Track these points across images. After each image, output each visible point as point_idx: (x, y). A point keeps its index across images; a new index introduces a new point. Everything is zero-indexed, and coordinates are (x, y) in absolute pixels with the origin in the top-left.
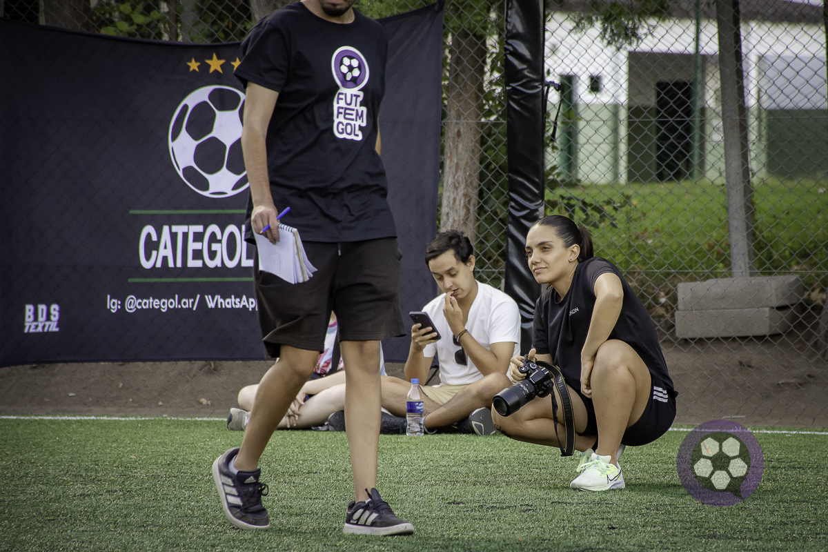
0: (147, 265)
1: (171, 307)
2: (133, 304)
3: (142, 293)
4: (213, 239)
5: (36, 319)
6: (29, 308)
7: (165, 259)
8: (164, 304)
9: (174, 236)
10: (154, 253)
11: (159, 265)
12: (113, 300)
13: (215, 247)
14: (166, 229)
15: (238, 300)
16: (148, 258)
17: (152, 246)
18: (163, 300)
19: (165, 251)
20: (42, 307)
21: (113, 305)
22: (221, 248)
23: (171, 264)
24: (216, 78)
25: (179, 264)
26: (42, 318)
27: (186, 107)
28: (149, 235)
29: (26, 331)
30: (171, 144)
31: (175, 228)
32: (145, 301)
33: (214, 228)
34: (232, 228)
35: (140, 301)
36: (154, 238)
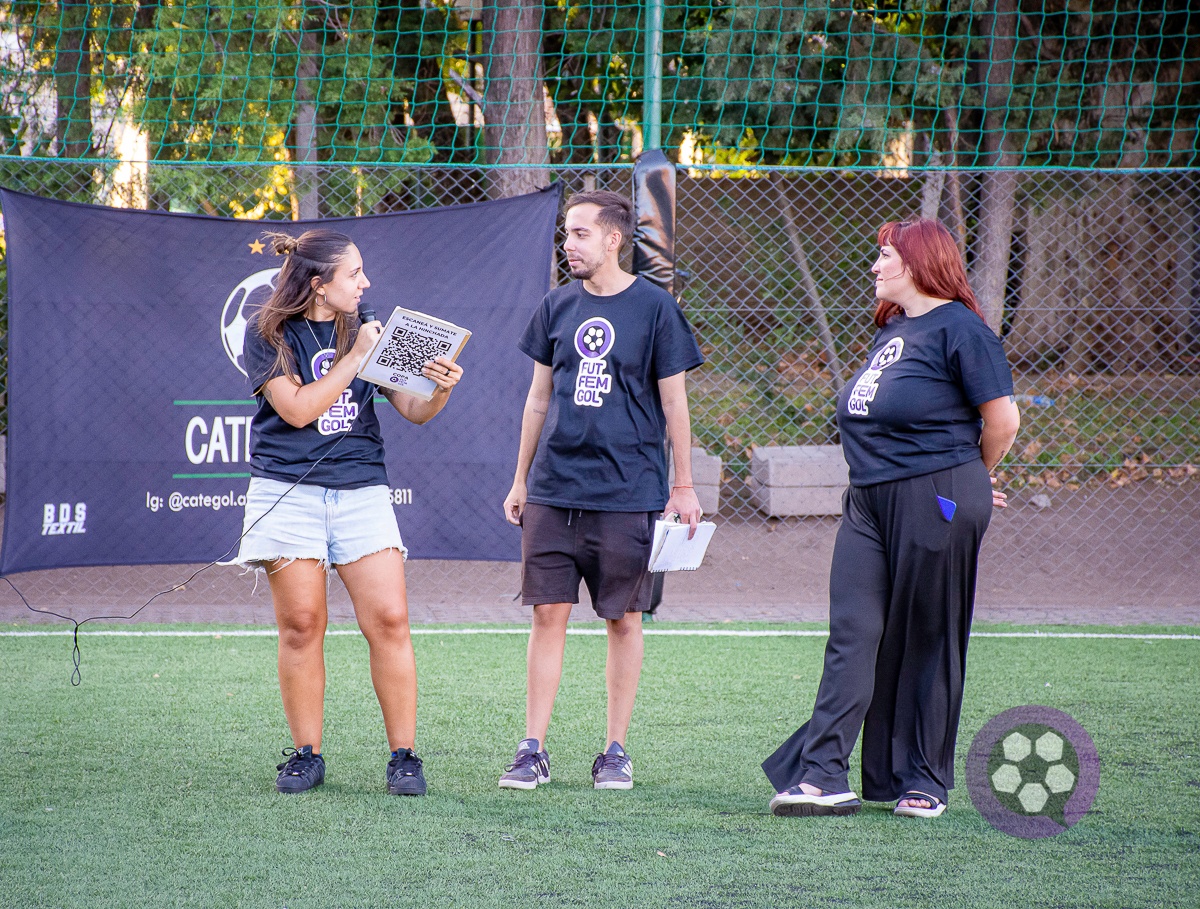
0: (196, 459)
1: (225, 504)
2: (178, 502)
3: (190, 489)
5: (57, 520)
6: (49, 509)
7: (218, 453)
8: (216, 501)
9: (228, 429)
10: (204, 447)
11: (210, 459)
12: (154, 498)
14: (218, 421)
16: (197, 451)
17: (201, 439)
18: (215, 497)
19: (217, 444)
20: (65, 507)
21: (154, 503)
23: (225, 459)
25: (235, 459)
26: (64, 520)
27: (242, 291)
28: (197, 428)
29: (44, 533)
30: (224, 330)
31: (229, 420)
32: (193, 498)
35: (187, 498)
36: (204, 430)
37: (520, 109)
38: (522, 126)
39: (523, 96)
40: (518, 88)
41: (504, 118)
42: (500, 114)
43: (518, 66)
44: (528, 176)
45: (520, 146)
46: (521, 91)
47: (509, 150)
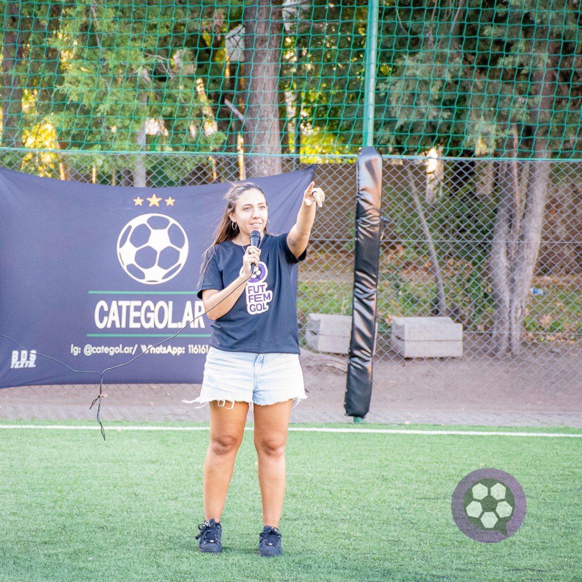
0: (100, 326)
1: (117, 352)
2: (89, 350)
3: (96, 343)
4: (148, 310)
5: (19, 359)
6: (15, 354)
7: (113, 322)
8: (112, 350)
9: (120, 308)
10: (106, 318)
11: (109, 326)
12: (76, 348)
13: (149, 315)
14: (114, 303)
15: (165, 348)
16: (101, 321)
17: (103, 314)
18: (111, 348)
19: (113, 317)
20: (24, 353)
21: (75, 351)
22: (154, 316)
23: (118, 326)
24: (154, 209)
25: (124, 326)
26: (24, 360)
27: (130, 227)
28: (102, 308)
29: (12, 367)
30: (119, 250)
31: (121, 303)
32: (98, 348)
33: (148, 303)
34: (161, 303)
35: (95, 348)
36: (106, 309)
37: (266, 123)
38: (267, 132)
39: (268, 116)
40: (265, 111)
41: (256, 128)
42: (254, 125)
43: (265, 99)
44: (269, 161)
45: (265, 144)
46: (266, 113)
47: (259, 146)
